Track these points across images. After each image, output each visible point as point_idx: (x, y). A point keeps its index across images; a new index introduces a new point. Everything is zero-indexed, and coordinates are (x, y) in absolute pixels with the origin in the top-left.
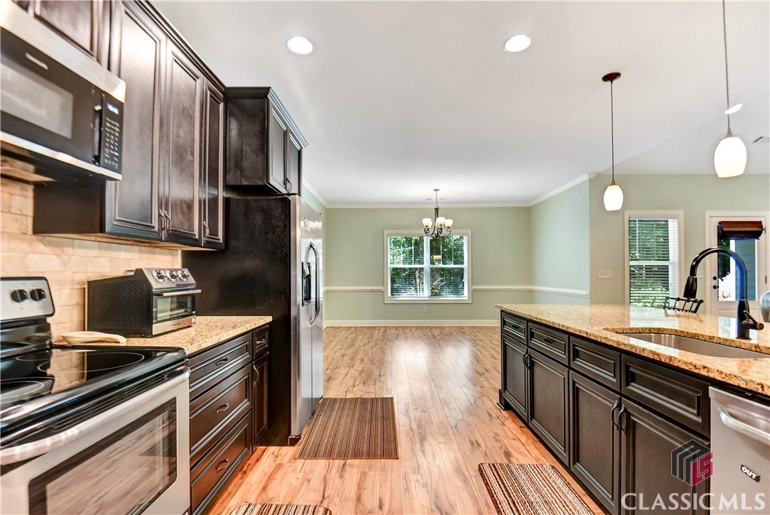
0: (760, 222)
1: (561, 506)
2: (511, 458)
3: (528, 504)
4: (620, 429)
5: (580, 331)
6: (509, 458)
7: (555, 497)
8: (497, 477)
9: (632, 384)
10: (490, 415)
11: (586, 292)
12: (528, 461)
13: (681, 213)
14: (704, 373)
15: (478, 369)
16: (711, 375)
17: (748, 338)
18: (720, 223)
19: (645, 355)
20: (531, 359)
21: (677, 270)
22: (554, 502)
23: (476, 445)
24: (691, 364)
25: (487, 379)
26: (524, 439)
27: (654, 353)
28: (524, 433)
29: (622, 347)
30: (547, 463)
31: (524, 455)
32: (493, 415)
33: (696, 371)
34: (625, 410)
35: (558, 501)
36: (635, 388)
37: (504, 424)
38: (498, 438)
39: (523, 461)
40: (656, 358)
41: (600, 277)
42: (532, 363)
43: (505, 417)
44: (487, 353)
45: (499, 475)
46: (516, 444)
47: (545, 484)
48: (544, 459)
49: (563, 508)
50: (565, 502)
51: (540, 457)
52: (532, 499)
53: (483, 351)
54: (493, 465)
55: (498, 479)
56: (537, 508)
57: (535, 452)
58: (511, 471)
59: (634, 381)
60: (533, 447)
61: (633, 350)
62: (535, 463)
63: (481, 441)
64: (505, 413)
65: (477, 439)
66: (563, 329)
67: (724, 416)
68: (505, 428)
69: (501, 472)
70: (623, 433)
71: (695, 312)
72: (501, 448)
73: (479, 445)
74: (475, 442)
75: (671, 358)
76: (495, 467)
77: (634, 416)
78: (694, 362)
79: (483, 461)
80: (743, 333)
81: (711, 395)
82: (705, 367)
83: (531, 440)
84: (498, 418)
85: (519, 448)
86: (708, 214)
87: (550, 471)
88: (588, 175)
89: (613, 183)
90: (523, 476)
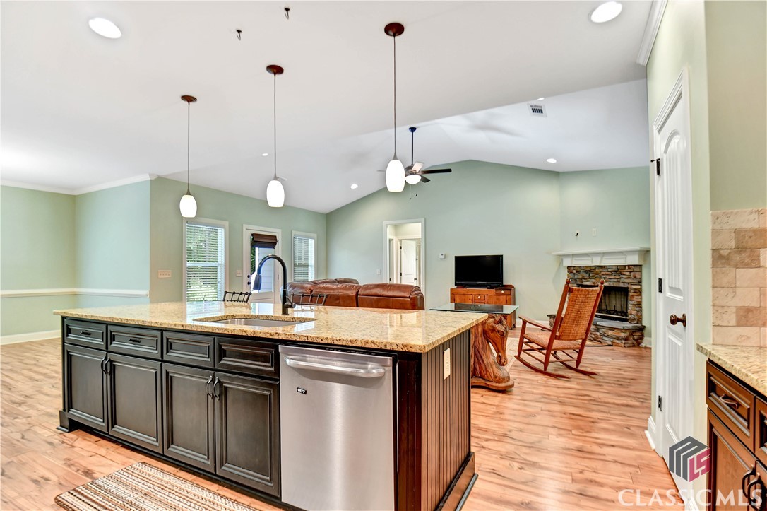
0: (276, 237)
1: (160, 490)
2: (94, 475)
3: (127, 505)
4: (214, 398)
5: (175, 325)
6: (92, 476)
7: (152, 486)
8: (84, 499)
9: (225, 358)
10: (51, 444)
11: (146, 292)
12: (114, 469)
13: (227, 224)
14: (276, 337)
15: (13, 399)
16: (280, 338)
17: (287, 314)
18: (252, 235)
19: (235, 334)
20: (111, 364)
21: (223, 270)
22: (153, 490)
23: (42, 481)
24: (268, 333)
25: (32, 407)
26: (103, 451)
27: (243, 331)
28: (102, 446)
29: (217, 331)
30: (135, 462)
31: (110, 466)
32: (56, 441)
33: (271, 337)
34: (219, 381)
35: (156, 488)
36: (227, 361)
37: (73, 447)
38: (71, 462)
39: (108, 471)
40: (244, 334)
41: (160, 277)
42: (113, 368)
43: (72, 439)
44: (20, 377)
45: (85, 496)
46: (95, 459)
47: (139, 480)
48: (130, 460)
49: (163, 491)
50: (163, 485)
51: (127, 460)
52: (130, 499)
53: (14, 376)
54: (75, 490)
55: (86, 500)
56: (137, 503)
57: (120, 458)
58: (99, 486)
59: (225, 356)
60: (116, 454)
61: (226, 332)
62: (123, 467)
63: (48, 475)
64: (71, 435)
65: (41, 474)
66: (156, 325)
67: (288, 361)
68: (75, 449)
69: (86, 492)
70: (217, 400)
71: (247, 301)
72: (78, 470)
73: (47, 479)
74: (39, 479)
75: (254, 332)
76: (77, 491)
77: (225, 383)
78: (270, 332)
79: (58, 492)
80: (285, 312)
81: (280, 350)
82: (276, 333)
83: (112, 449)
84: (63, 442)
85: (100, 462)
86: (245, 226)
87: (142, 467)
88: (150, 175)
89: (188, 193)
90: (114, 484)
